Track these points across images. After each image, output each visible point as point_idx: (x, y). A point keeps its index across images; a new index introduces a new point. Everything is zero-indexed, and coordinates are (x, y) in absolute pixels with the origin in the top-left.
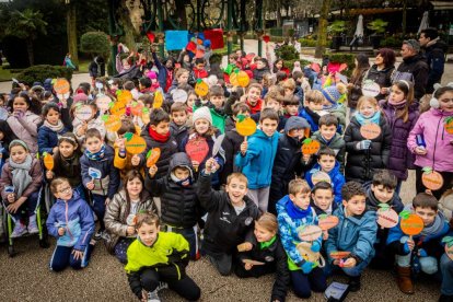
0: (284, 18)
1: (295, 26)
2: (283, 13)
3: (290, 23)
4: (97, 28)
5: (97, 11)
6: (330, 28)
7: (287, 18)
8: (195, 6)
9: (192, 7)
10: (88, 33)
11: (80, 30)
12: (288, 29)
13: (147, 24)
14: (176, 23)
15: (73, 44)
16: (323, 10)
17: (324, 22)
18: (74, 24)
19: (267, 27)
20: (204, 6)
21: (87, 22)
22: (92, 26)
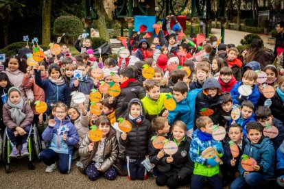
1: (271, 17)
2: (261, 3)
3: (267, 14)
4: (71, 13)
10: (62, 17)
11: (54, 14)
12: (263, 19)
18: (50, 8)
21: (61, 7)
22: (66, 10)
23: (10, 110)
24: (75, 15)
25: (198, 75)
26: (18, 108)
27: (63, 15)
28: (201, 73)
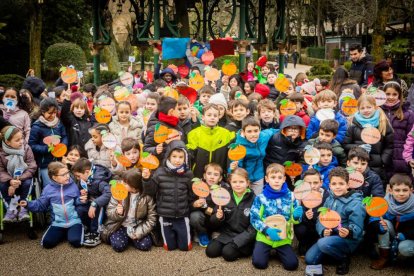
0: (329, 34)
1: (343, 45)
2: (328, 27)
3: (337, 41)
4: (68, 39)
5: (70, 16)
6: (389, 48)
7: (333, 34)
8: (201, 11)
9: (197, 12)
10: (57, 45)
11: (46, 41)
12: (331, 49)
13: (140, 30)
14: (175, 29)
15: (35, 58)
16: (377, 22)
17: (379, 39)
18: (39, 33)
19: (303, 45)
20: (212, 11)
21: (54, 31)
22: (62, 36)
23: (7, 158)
24: (73, 42)
25: (263, 115)
26: (19, 155)
27: (59, 41)
28: (267, 113)
